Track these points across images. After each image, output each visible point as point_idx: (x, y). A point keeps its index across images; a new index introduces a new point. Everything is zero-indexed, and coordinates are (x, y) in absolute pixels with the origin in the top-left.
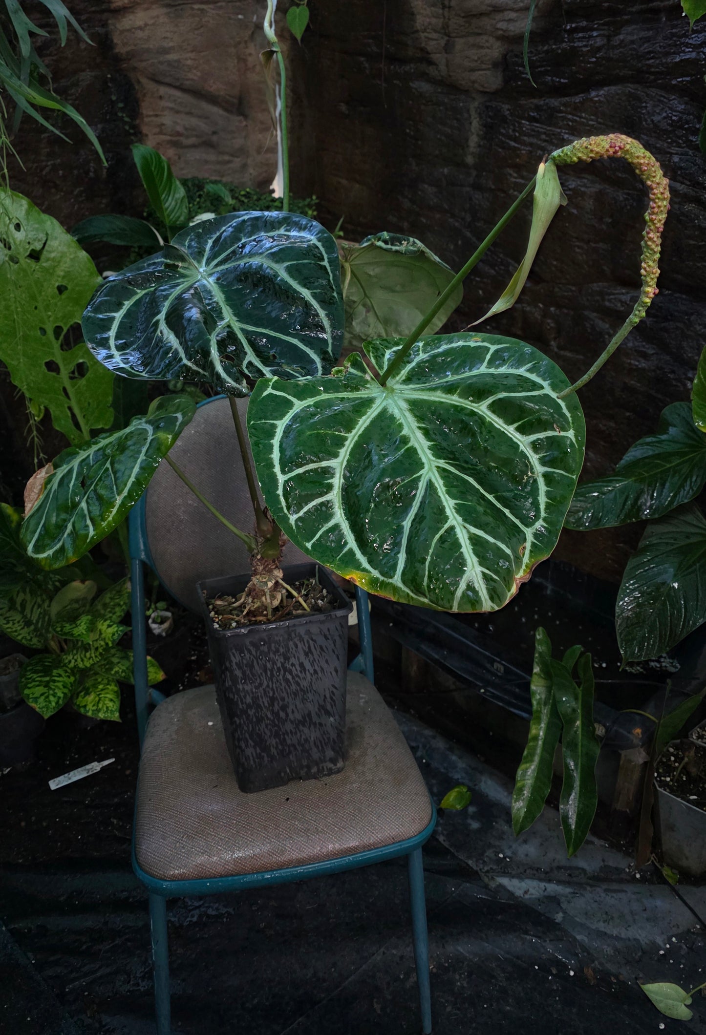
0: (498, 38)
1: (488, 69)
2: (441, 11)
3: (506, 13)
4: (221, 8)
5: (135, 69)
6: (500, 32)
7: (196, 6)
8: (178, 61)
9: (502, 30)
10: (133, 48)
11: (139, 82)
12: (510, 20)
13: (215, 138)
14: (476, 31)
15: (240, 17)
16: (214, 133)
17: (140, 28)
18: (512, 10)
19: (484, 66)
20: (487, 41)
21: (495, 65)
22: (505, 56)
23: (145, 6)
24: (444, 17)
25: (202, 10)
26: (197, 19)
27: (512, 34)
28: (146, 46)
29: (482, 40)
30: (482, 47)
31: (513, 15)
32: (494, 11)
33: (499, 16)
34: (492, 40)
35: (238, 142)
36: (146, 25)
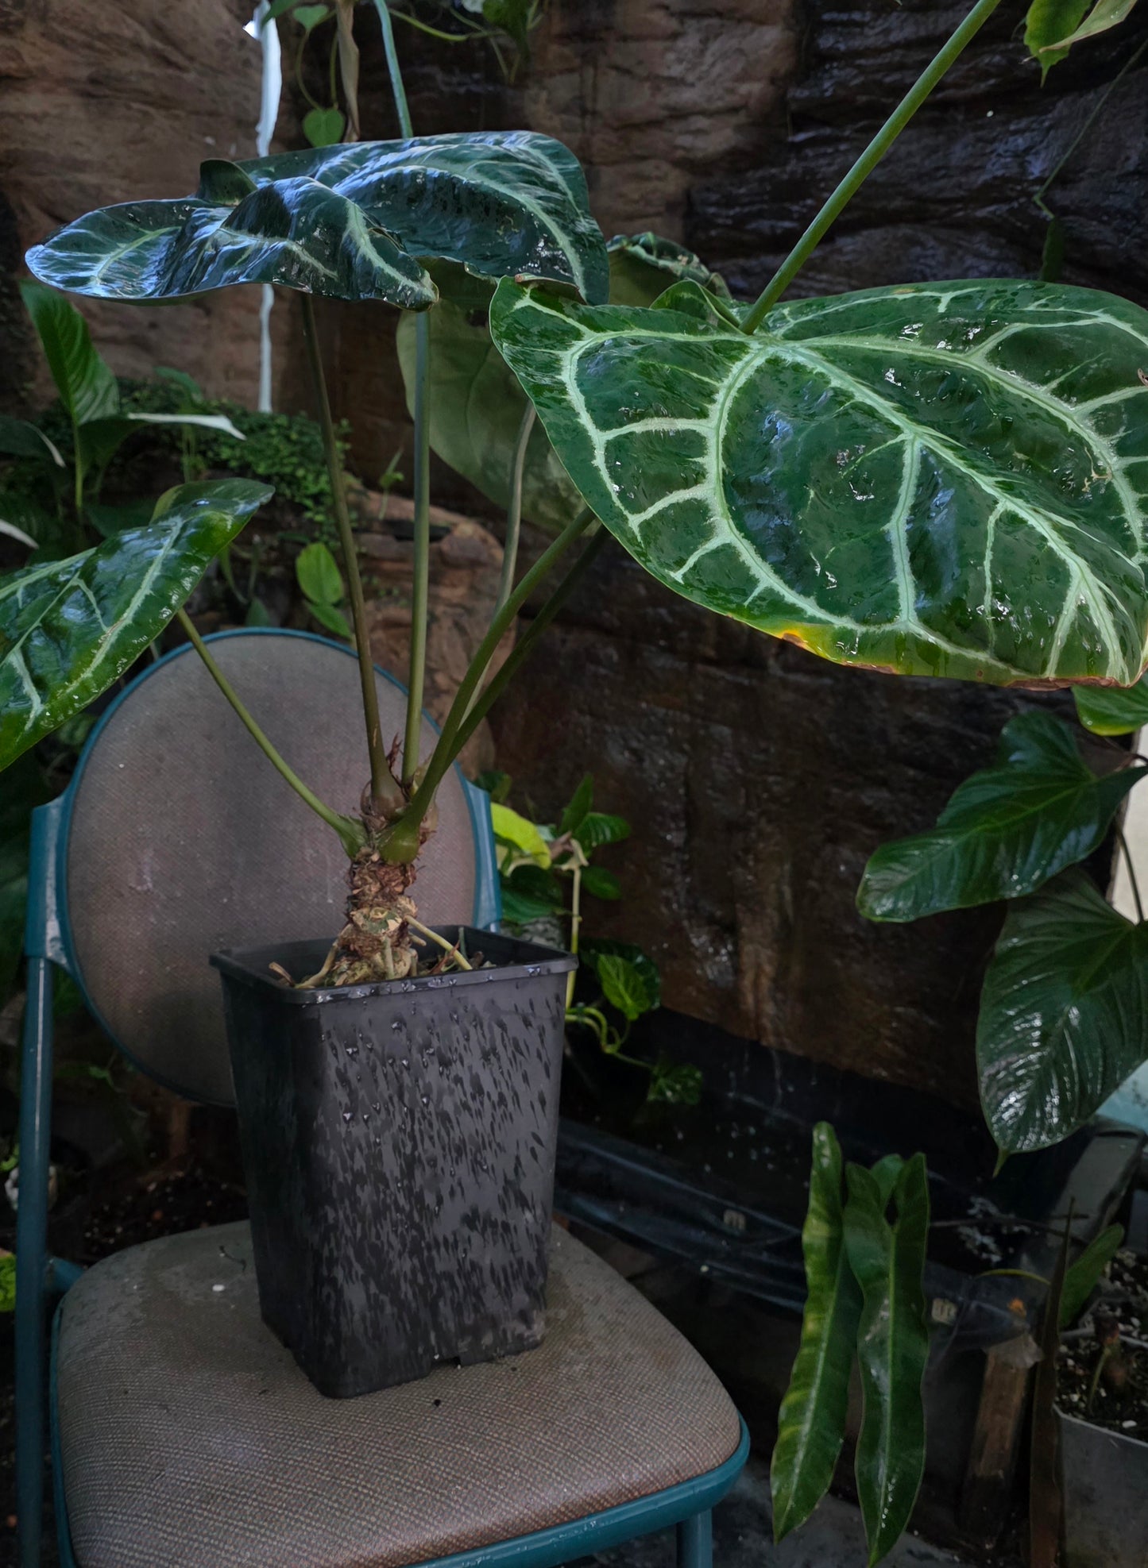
0: (678, 164)
1: (658, 214)
2: (577, 120)
3: (693, 119)
4: (177, 117)
5: (18, 185)
6: (680, 153)
7: (135, 106)
8: (98, 188)
9: (684, 148)
10: (20, 146)
11: (24, 210)
12: (699, 132)
13: (153, 336)
14: (639, 152)
15: (209, 140)
16: (153, 326)
17: (34, 117)
18: (704, 113)
19: (651, 210)
20: (657, 168)
21: (671, 206)
22: (688, 195)
23: (46, 84)
24: (584, 130)
25: (146, 114)
26: (136, 126)
27: (700, 155)
28: (41, 149)
29: (647, 167)
30: (648, 178)
31: (702, 122)
32: (671, 117)
33: (678, 126)
34: (666, 167)
35: (193, 351)
36: (46, 115)
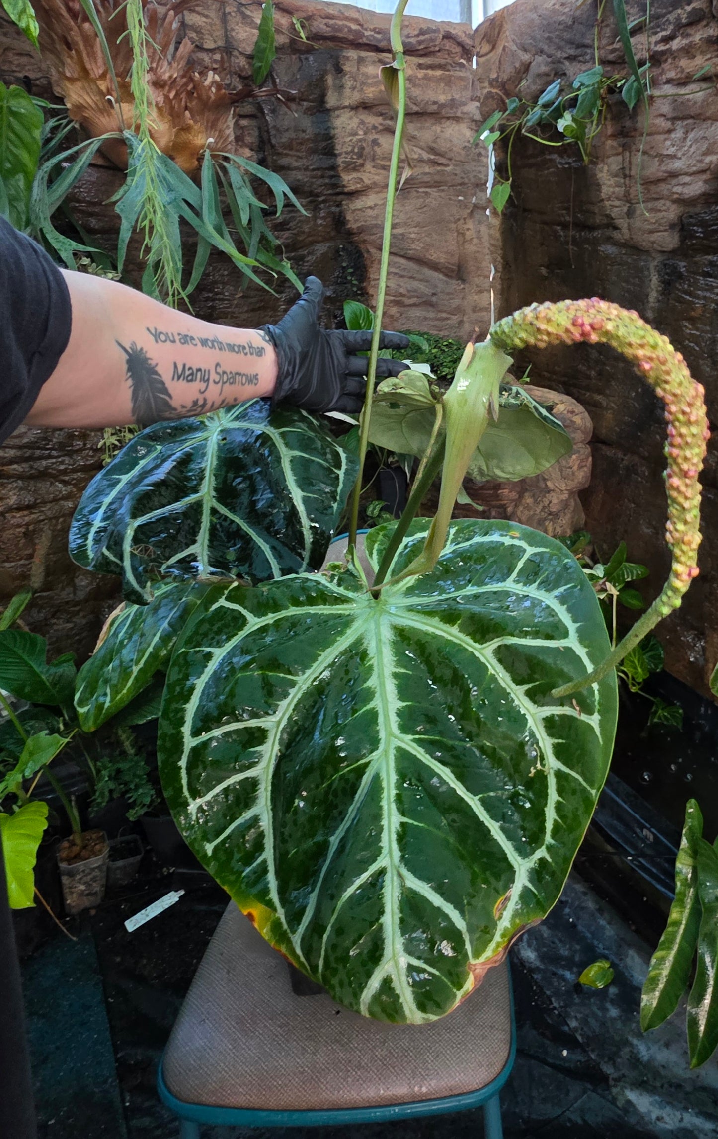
0: (675, 202)
1: (665, 230)
2: (622, 181)
3: (680, 177)
4: (443, 191)
5: (365, 241)
6: (676, 196)
7: (421, 190)
8: (403, 234)
9: (677, 193)
10: (363, 223)
11: (368, 252)
12: (684, 184)
13: (434, 299)
14: (654, 196)
15: (460, 198)
16: (434, 294)
17: (371, 208)
18: (686, 174)
19: (662, 228)
20: (664, 205)
21: (672, 226)
22: (680, 218)
23: (377, 190)
24: (626, 186)
25: (426, 193)
26: (422, 200)
27: (686, 197)
28: (374, 222)
29: (659, 204)
30: (660, 211)
31: (687, 179)
32: (670, 176)
33: (674, 181)
34: (668, 203)
35: (456, 302)
36: (376, 205)
